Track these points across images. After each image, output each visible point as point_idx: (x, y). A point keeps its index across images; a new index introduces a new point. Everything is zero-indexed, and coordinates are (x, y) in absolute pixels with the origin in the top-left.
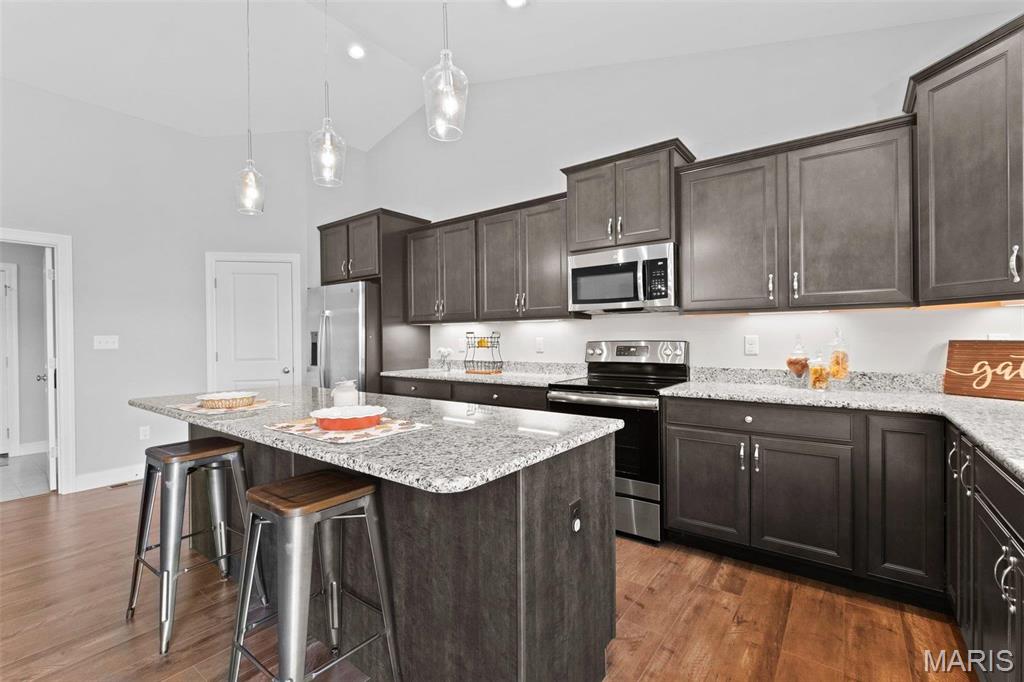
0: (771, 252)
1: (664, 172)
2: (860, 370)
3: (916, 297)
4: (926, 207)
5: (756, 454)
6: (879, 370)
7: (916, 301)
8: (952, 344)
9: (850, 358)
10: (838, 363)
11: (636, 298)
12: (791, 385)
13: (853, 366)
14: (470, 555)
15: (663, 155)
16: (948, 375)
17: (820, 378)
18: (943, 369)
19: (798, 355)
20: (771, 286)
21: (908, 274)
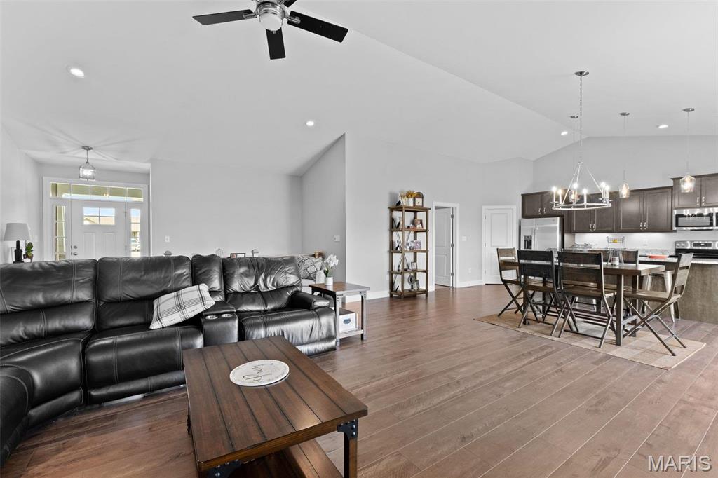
11: (711, 225)
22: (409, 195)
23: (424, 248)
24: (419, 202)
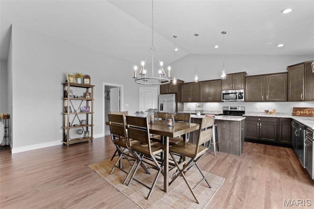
0: (263, 92)
1: (243, 77)
2: (278, 112)
3: (287, 100)
4: (289, 87)
5: (261, 125)
6: (281, 112)
7: (287, 101)
8: (294, 108)
9: (276, 110)
10: (274, 111)
11: (236, 99)
12: (265, 114)
13: (276, 111)
14: (232, 131)
15: (242, 74)
16: (293, 113)
17: (271, 113)
18: (292, 112)
19: (267, 109)
20: (263, 98)
21: (286, 97)
22: (77, 76)
23: (90, 111)
24: (87, 81)
